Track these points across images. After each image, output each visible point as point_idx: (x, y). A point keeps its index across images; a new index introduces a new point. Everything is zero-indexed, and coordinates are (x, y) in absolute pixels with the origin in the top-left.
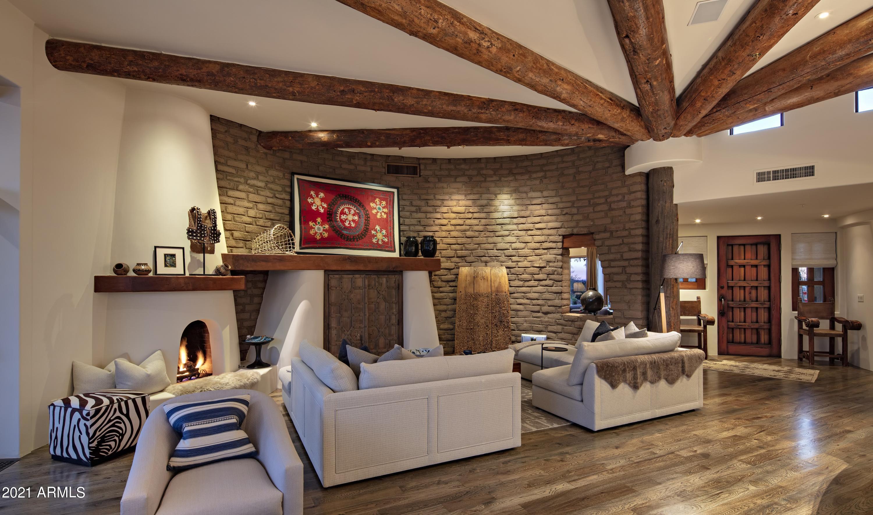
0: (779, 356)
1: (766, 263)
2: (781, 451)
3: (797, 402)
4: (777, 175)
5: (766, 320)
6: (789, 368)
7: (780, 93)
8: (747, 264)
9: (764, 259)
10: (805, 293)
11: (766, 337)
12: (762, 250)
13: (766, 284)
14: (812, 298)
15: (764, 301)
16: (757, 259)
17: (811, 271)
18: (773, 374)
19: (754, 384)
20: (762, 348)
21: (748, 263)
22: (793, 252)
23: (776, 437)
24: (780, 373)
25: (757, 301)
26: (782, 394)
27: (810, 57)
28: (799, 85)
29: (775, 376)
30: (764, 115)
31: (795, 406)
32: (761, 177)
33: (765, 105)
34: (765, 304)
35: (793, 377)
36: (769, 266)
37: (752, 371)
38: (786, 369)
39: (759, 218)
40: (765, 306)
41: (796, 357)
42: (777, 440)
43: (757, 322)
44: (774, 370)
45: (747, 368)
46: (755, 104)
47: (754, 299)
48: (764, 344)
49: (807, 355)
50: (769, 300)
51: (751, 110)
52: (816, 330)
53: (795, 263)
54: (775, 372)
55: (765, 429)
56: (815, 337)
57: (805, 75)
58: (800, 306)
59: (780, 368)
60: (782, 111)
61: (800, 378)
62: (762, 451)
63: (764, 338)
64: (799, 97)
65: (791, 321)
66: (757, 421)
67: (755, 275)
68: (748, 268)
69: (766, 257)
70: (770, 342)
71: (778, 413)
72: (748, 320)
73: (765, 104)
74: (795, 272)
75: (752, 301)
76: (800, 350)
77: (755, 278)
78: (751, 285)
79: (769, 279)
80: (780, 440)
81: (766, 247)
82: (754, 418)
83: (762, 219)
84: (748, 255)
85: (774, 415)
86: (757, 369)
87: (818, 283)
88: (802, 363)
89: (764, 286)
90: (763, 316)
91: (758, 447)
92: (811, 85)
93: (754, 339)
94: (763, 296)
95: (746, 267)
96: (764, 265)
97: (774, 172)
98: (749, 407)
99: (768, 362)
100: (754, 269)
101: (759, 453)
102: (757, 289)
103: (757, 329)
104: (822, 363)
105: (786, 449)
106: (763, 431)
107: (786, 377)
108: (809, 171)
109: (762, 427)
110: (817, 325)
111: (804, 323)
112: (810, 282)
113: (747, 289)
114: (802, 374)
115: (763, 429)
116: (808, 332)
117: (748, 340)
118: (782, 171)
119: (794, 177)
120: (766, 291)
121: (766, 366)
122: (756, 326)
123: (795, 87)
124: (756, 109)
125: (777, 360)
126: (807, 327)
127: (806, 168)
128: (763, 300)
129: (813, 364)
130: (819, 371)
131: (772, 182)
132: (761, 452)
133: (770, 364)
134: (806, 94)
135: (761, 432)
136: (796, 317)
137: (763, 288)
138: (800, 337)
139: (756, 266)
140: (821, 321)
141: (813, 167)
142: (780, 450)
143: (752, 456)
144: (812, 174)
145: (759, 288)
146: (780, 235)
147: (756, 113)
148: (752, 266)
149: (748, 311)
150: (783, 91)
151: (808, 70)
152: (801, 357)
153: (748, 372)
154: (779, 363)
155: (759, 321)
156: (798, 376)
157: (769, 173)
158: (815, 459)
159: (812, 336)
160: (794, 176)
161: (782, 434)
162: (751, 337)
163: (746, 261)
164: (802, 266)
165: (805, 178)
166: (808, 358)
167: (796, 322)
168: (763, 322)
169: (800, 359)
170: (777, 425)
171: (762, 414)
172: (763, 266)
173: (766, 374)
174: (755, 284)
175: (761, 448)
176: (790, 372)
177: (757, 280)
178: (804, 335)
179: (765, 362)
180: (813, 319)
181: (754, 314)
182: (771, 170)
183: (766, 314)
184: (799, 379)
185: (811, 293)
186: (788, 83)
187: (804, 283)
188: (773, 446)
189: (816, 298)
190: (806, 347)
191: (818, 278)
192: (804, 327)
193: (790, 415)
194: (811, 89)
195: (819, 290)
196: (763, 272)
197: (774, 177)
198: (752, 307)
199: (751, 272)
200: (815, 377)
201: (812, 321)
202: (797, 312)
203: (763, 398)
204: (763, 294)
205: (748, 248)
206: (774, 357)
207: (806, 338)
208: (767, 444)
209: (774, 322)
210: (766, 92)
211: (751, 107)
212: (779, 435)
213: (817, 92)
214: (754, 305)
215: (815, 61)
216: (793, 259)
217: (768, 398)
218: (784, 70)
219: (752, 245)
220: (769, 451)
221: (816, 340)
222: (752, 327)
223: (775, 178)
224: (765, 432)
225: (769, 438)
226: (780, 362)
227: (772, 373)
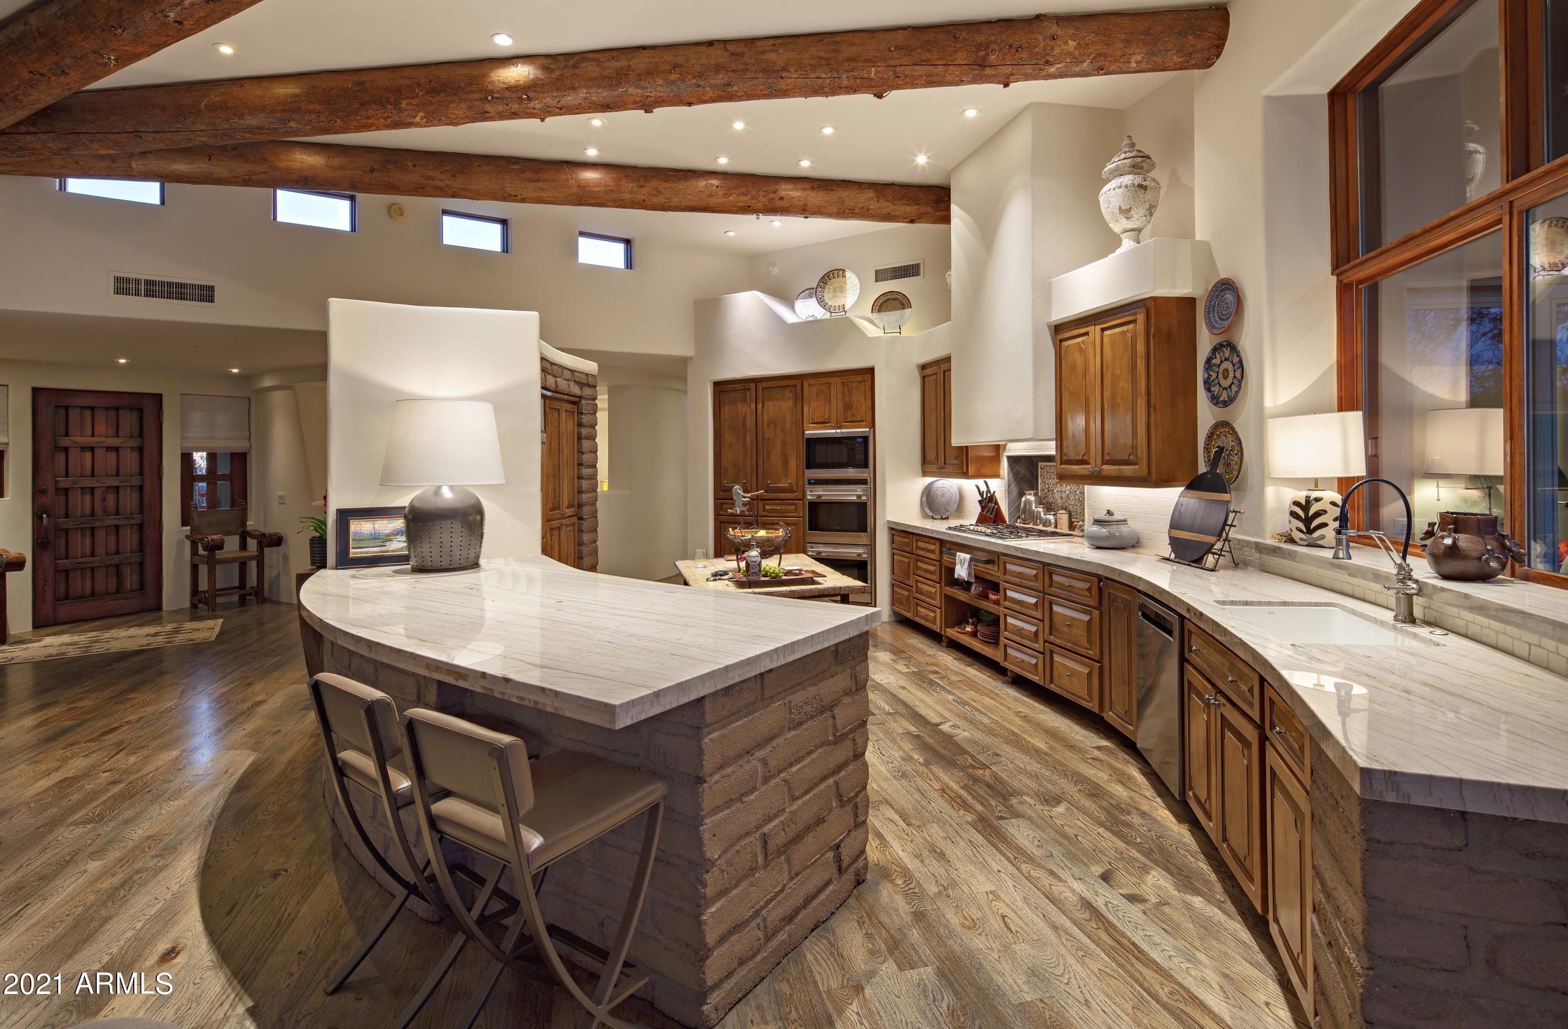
0: (159, 608)
1: (135, 443)
2: (152, 775)
3: (185, 681)
4: (153, 289)
5: (135, 546)
6: (175, 625)
7: (156, 147)
8: (97, 445)
9: (131, 437)
10: (202, 495)
11: (135, 578)
12: (128, 420)
13: (136, 481)
14: (213, 503)
15: (131, 513)
16: (118, 436)
17: (212, 458)
18: (145, 643)
19: (110, 668)
20: (127, 599)
21: (99, 442)
22: (184, 426)
23: (145, 752)
24: (158, 638)
25: (117, 513)
26: (161, 674)
27: (206, 106)
28: (189, 145)
29: (149, 644)
30: (129, 175)
31: (181, 689)
32: (123, 286)
33: (131, 157)
34: (134, 518)
35: (180, 638)
36: (141, 450)
37: (106, 646)
38: (169, 627)
39: (122, 361)
40: (133, 522)
41: (187, 604)
42: (148, 756)
43: (118, 552)
44: (147, 635)
45: (96, 642)
46: (109, 148)
47: (112, 509)
48: (131, 591)
49: (205, 596)
50: (141, 511)
51: (102, 157)
52: (219, 554)
53: (188, 444)
54: (149, 638)
55: (125, 746)
56: (217, 566)
57: (198, 133)
58: (195, 516)
59: (159, 628)
60: (164, 178)
61: (193, 637)
62: (117, 788)
63: (130, 580)
64: (190, 166)
65: (180, 544)
66: (111, 736)
67: (114, 464)
68: (98, 452)
69: (136, 433)
70: (142, 587)
71: (149, 709)
72: (100, 550)
73: (131, 155)
74: (187, 460)
75: (108, 515)
76: (195, 591)
77: (114, 472)
78: (106, 485)
79: (141, 473)
80: (151, 756)
81: (135, 414)
82: (106, 733)
83: (126, 363)
84: (101, 427)
85: (144, 714)
86: (117, 639)
87: (224, 477)
88: (197, 613)
89: (131, 486)
90: (130, 539)
91: (109, 784)
92: (209, 152)
93: (112, 584)
94: (129, 505)
95: (96, 451)
96: (131, 448)
97: (148, 283)
98: (96, 716)
99: (139, 622)
100: (113, 455)
101: (110, 794)
102: (118, 492)
103: (117, 566)
104: (227, 607)
105: (162, 766)
106: (122, 750)
107: (169, 642)
108: (206, 294)
109: (118, 744)
110: (220, 546)
111: (200, 544)
112: (212, 475)
113: (98, 494)
114: (196, 630)
115: (121, 748)
116: (206, 559)
117: (100, 587)
118: (163, 283)
119: (181, 299)
120: (136, 495)
121: (133, 631)
122: (115, 559)
123: (182, 146)
124: (113, 158)
125: (157, 614)
126: (205, 550)
127: (202, 287)
128: (129, 513)
129: (213, 610)
130: (222, 620)
131: (142, 299)
132: (115, 791)
133: (141, 625)
134: (201, 165)
135: (117, 754)
136: (187, 537)
137: (129, 489)
138: (195, 568)
139: (117, 449)
140: (226, 538)
141: (211, 289)
142: (150, 773)
143: (97, 806)
144: (211, 299)
145: (121, 490)
146: (161, 396)
147: (114, 165)
148: (108, 449)
149: (101, 535)
150: (161, 146)
151: (203, 127)
152: (195, 602)
153: (97, 649)
154: (158, 621)
155: (121, 549)
156: (189, 636)
157: (138, 281)
158: (209, 764)
159: (212, 563)
160: (181, 297)
161: (157, 743)
162: (104, 582)
163: (95, 439)
164: (198, 450)
165: (199, 303)
166: (206, 602)
167: (188, 544)
168: (129, 550)
169: (194, 606)
170: (148, 730)
171: (120, 720)
172: (129, 449)
173: (132, 645)
174: (114, 482)
175: (115, 783)
176: (176, 631)
177: (118, 475)
178: (200, 566)
179: (133, 624)
180: (215, 537)
181: (112, 539)
182: (143, 277)
183: (135, 537)
184: (191, 640)
185: (212, 495)
186: (170, 134)
187: (201, 478)
188: (139, 770)
189: (219, 501)
190: (203, 585)
191: (224, 468)
192: (201, 551)
193: (171, 706)
194: (209, 160)
195: (224, 488)
196: (130, 461)
197: (146, 290)
198: (107, 527)
199: (106, 461)
200: (217, 630)
201: (213, 540)
202: (189, 528)
203: (125, 691)
204: (129, 500)
205: (100, 415)
206: (150, 611)
207: (203, 570)
208: (127, 772)
209: (148, 549)
210: (131, 135)
211: (103, 152)
212: (151, 747)
213: (219, 168)
214: (111, 521)
215: (213, 117)
216: (183, 438)
217: (134, 689)
218: (163, 109)
219: (107, 409)
220: (130, 783)
221: (219, 569)
222: (108, 563)
223: (150, 294)
224: (125, 751)
225: (132, 759)
226: (161, 617)
227: (144, 641)
